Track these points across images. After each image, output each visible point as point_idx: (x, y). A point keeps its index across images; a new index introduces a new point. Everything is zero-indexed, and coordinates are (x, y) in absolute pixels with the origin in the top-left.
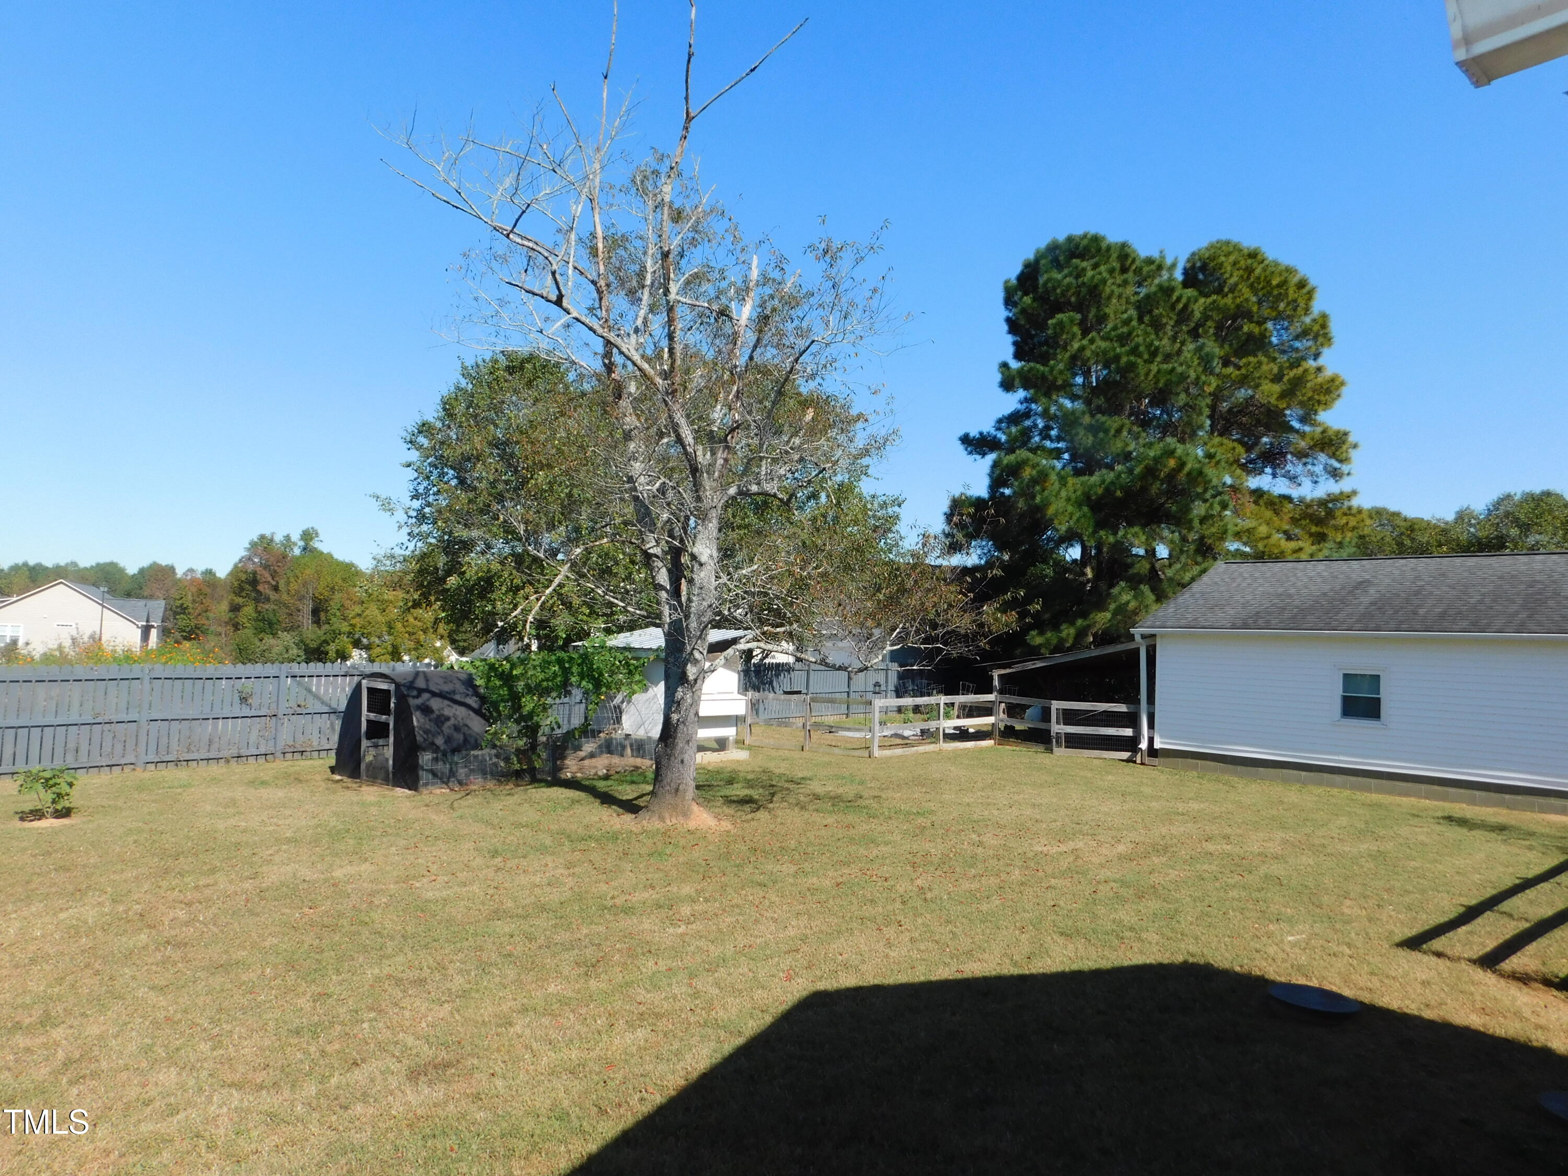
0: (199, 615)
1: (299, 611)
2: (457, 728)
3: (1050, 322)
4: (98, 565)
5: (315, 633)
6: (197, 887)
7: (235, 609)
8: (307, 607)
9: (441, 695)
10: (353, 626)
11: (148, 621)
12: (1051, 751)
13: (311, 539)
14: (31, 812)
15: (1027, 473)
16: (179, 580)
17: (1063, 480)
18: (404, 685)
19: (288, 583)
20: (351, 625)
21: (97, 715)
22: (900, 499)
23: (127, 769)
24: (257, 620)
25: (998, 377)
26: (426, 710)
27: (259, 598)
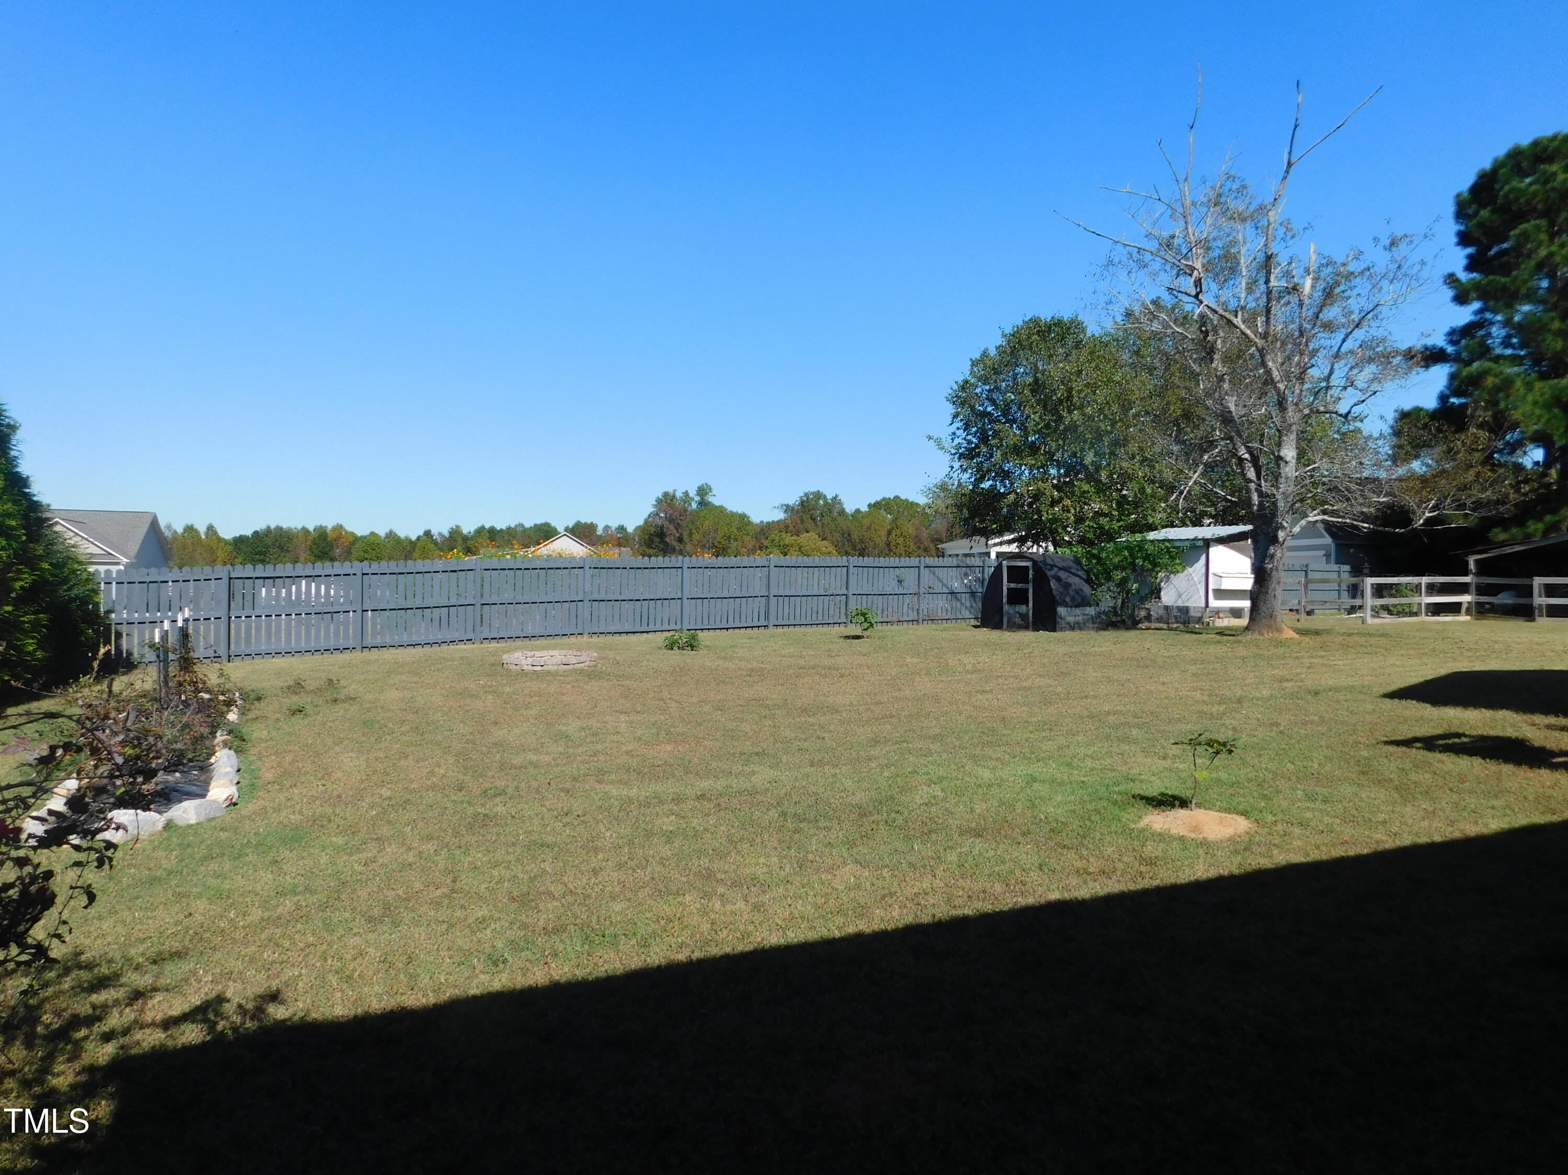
2: (1076, 591)
3: (1512, 233)
9: (1064, 569)
12: (1533, 620)
13: (706, 494)
15: (1490, 381)
17: (1529, 386)
18: (1041, 562)
19: (691, 534)
21: (825, 590)
22: (1362, 416)
25: (1450, 293)
26: (1058, 579)
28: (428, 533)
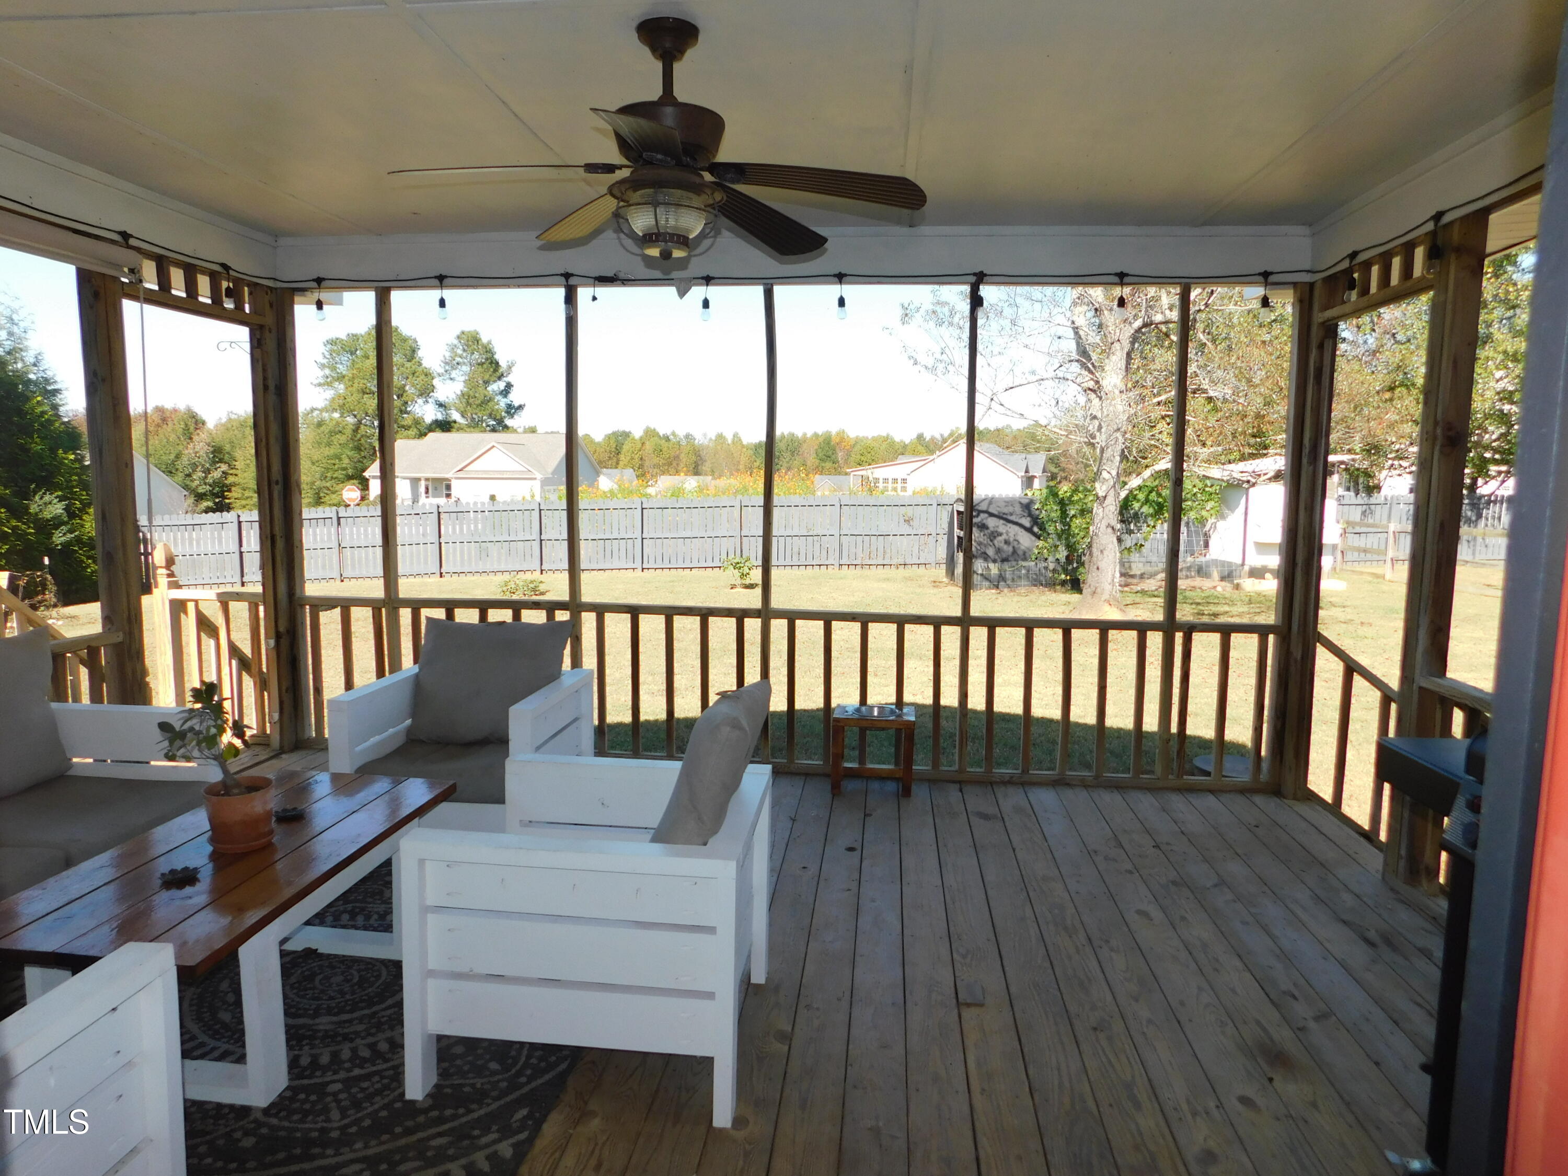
2: (1008, 543)
9: (999, 516)
11: (1027, 472)
26: (984, 527)
28: (920, 437)
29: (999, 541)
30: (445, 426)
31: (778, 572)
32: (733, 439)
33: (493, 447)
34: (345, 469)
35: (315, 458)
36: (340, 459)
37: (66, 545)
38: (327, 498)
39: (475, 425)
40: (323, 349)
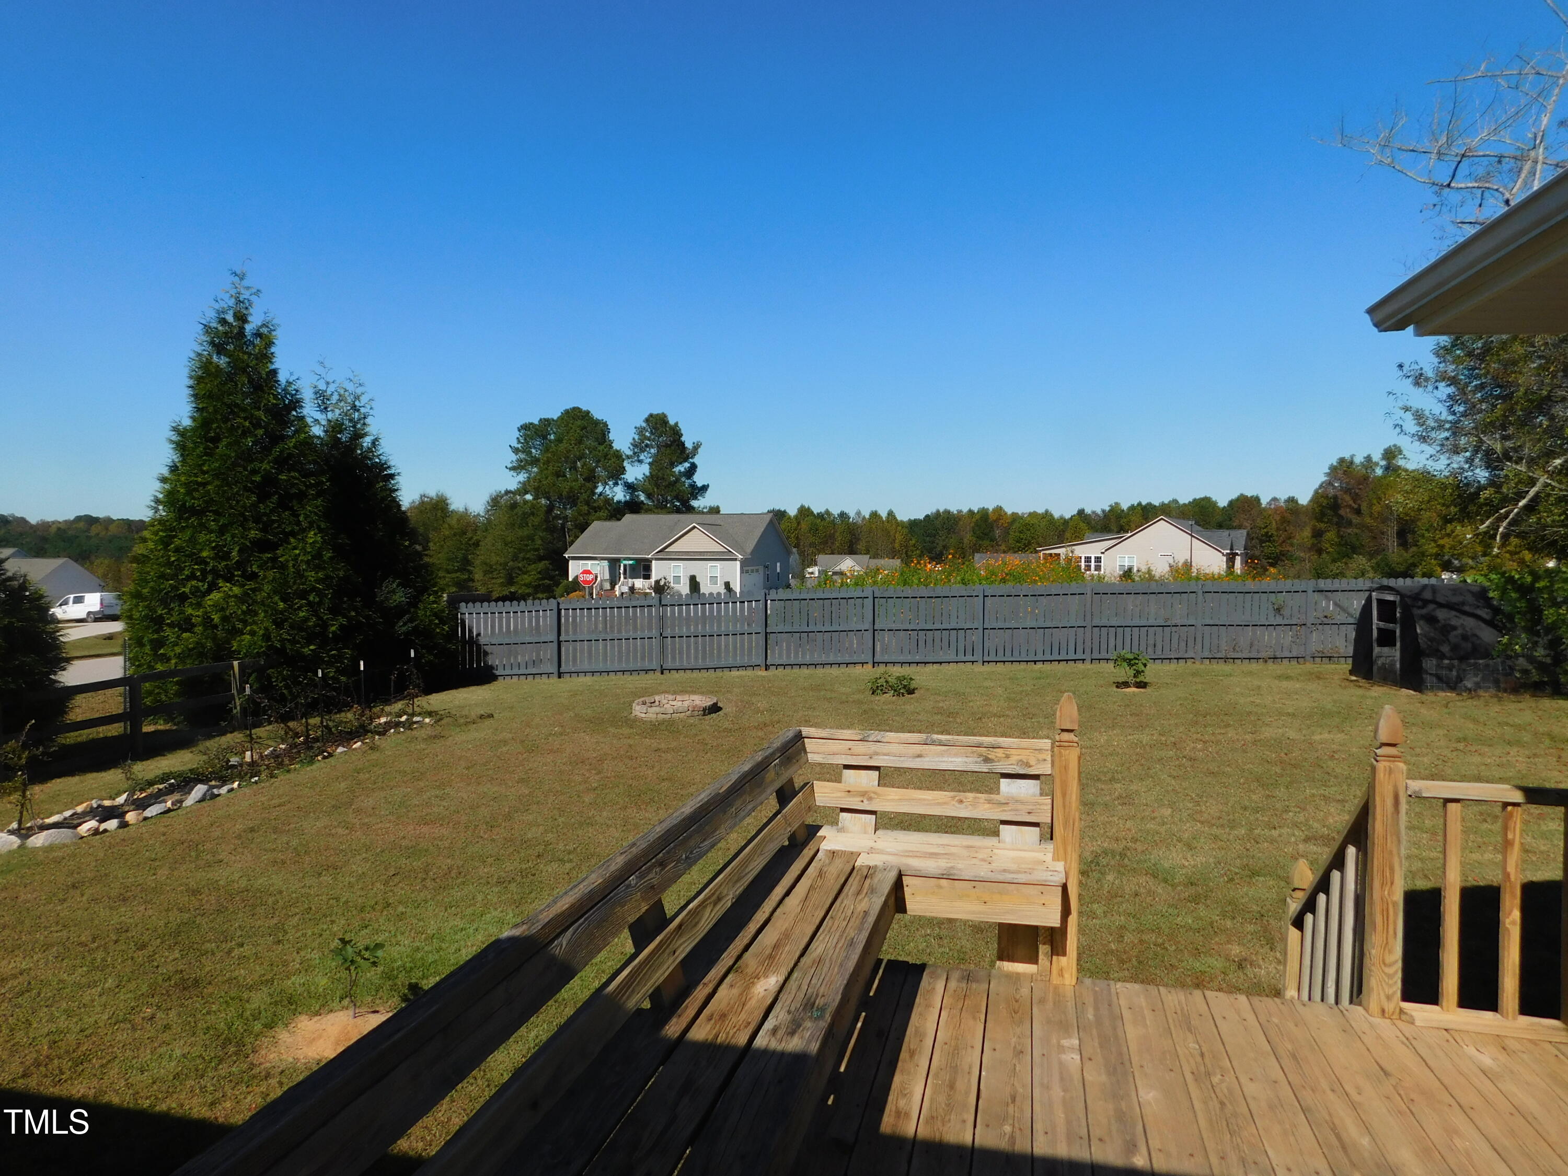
0: (1284, 542)
1: (1383, 533)
2: (1465, 637)
4: (1195, 500)
5: (1401, 556)
6: (1213, 734)
7: (1318, 534)
8: (1392, 530)
9: (1450, 606)
10: (1442, 547)
11: (1231, 549)
13: (1394, 457)
14: (1123, 683)
16: (1265, 509)
18: (1409, 597)
19: (1371, 505)
20: (1438, 546)
21: (1166, 620)
23: (1190, 662)
24: (1340, 544)
26: (1431, 620)
27: (1342, 522)
29: (1454, 636)
30: (633, 507)
31: (1154, 666)
32: (888, 518)
33: (694, 527)
34: (537, 550)
35: (509, 539)
36: (533, 540)
37: (407, 634)
38: (520, 578)
39: (661, 507)
40: (517, 434)
